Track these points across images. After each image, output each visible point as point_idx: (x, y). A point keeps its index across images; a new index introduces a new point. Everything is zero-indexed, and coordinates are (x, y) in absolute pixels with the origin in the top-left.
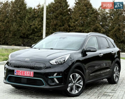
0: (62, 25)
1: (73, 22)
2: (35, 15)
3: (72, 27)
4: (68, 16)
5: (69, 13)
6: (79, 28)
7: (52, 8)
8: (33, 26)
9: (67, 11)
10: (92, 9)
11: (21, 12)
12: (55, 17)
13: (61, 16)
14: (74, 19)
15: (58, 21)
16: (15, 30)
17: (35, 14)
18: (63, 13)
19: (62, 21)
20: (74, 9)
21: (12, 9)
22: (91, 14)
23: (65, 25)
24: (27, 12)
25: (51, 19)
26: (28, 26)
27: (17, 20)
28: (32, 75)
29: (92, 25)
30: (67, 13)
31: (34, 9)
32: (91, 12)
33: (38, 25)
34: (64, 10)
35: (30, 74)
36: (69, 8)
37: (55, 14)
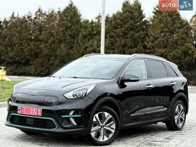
0: (133, 45)
1: (150, 41)
2: (93, 32)
3: (148, 49)
4: (143, 33)
5: (145, 27)
6: (160, 50)
7: (119, 21)
8: (90, 48)
9: (140, 24)
10: (180, 20)
11: (73, 28)
12: (122, 34)
13: (132, 32)
14: (152, 37)
15: (128, 40)
16: (64, 54)
17: (93, 30)
18: (135, 27)
19: (134, 39)
20: (152, 21)
21: (60, 24)
22: (179, 28)
23: (138, 46)
24: (81, 27)
25: (116, 38)
26: (82, 48)
27: (67, 39)
28: (40, 114)
29: (180, 45)
30: (141, 28)
31: (92, 22)
32: (179, 25)
33: (97, 46)
34: (137, 23)
35: (37, 113)
36: (144, 20)
37: (123, 29)
